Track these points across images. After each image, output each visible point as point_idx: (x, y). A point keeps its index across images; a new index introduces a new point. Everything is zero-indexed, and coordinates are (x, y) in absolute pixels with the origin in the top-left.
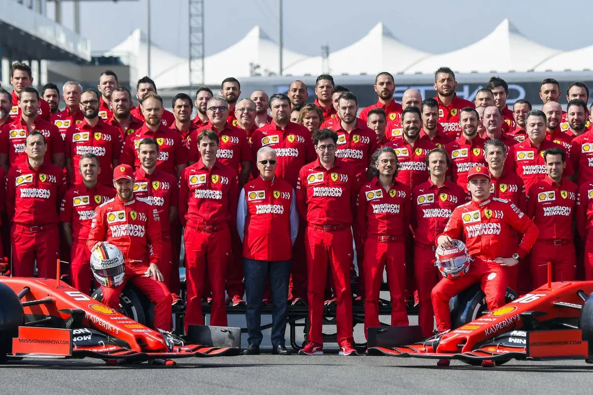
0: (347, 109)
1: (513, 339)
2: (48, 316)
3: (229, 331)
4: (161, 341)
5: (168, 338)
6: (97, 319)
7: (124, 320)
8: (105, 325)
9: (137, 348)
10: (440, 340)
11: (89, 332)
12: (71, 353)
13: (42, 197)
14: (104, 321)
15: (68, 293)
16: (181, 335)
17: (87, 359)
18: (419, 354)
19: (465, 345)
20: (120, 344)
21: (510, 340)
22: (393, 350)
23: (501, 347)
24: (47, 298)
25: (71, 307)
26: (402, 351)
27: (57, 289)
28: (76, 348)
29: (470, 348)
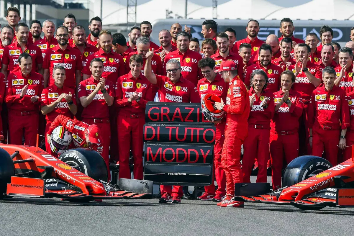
0: (222, 44)
1: (328, 194)
2: (30, 170)
3: (146, 183)
4: (102, 188)
5: (106, 186)
6: (62, 173)
7: (78, 174)
8: (67, 177)
9: (86, 192)
10: (281, 193)
11: (56, 181)
12: (44, 194)
13: (30, 94)
14: (66, 174)
15: (44, 156)
16: (115, 185)
17: (54, 199)
18: (267, 201)
19: (297, 196)
20: (75, 189)
21: (326, 194)
22: (251, 198)
23: (320, 198)
24: (30, 159)
25: (45, 165)
26: (257, 199)
27: (36, 153)
28: (47, 191)
29: (300, 198)
